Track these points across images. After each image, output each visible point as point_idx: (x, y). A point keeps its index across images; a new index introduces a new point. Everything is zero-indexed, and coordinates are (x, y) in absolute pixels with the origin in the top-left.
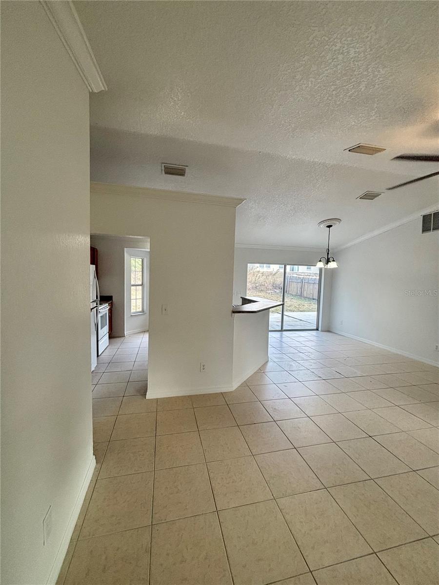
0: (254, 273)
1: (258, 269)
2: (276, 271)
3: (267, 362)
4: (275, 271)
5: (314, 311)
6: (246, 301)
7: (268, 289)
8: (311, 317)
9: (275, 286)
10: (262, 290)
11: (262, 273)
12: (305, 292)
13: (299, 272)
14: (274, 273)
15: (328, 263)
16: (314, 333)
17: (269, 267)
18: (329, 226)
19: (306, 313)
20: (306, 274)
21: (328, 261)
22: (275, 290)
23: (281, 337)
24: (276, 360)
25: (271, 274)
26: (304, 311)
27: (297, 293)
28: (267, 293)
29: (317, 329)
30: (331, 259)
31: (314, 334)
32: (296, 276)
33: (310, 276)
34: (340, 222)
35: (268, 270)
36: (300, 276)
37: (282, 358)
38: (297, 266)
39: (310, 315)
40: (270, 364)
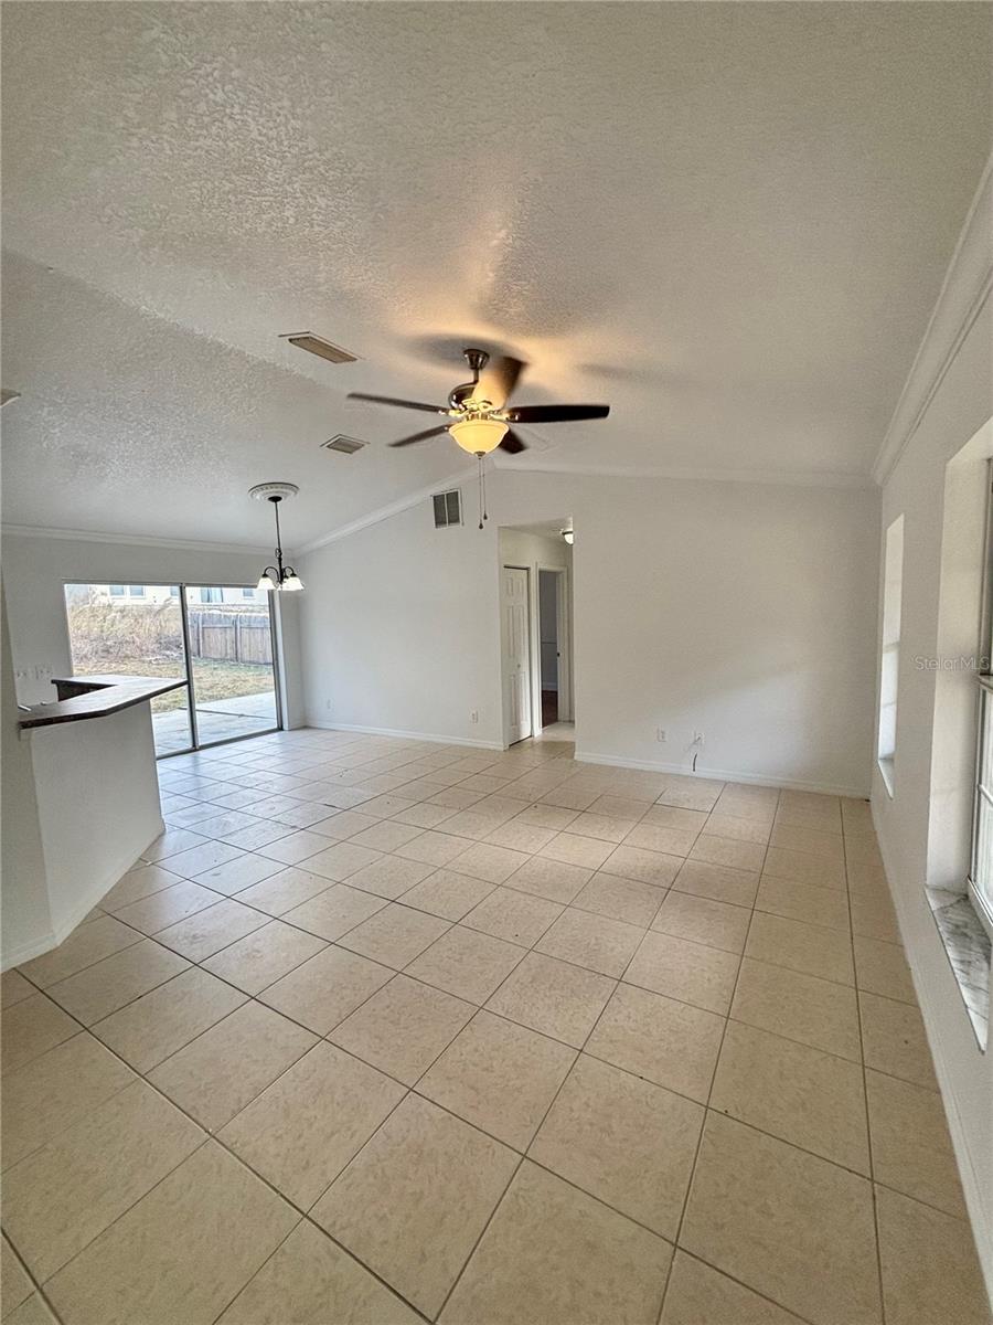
0: (92, 610)
1: (104, 600)
2: (162, 603)
3: (162, 834)
4: (160, 602)
5: (271, 691)
6: (69, 689)
7: (143, 652)
8: (262, 703)
9: (164, 644)
10: (127, 656)
11: (122, 611)
12: (246, 650)
13: (226, 602)
14: (158, 608)
15: (282, 580)
16: (275, 737)
17: (142, 593)
18: (275, 499)
19: (250, 697)
20: (244, 608)
21: (282, 577)
22: (168, 652)
23: (196, 764)
24: (184, 824)
25: (149, 611)
26: (248, 694)
27: (226, 654)
28: (144, 662)
29: (280, 728)
30: (288, 572)
31: (274, 740)
32: (219, 612)
33: (252, 611)
34: (296, 493)
35: (135, 602)
36: (228, 614)
37: (203, 813)
38: (218, 589)
39: (261, 701)
40: (170, 839)
